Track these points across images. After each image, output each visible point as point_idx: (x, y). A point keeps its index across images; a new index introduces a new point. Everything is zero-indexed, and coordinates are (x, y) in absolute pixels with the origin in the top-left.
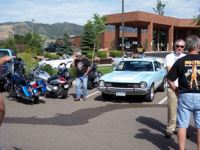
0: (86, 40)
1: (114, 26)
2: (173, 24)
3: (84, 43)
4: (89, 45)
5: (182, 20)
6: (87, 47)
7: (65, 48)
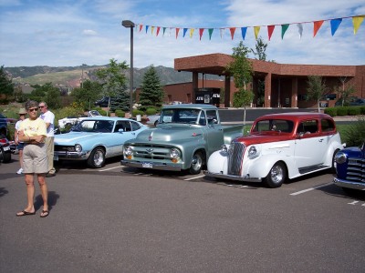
0: (146, 91)
1: (191, 73)
2: (271, 71)
3: (143, 95)
4: (150, 98)
5: (284, 65)
6: (147, 101)
7: (121, 101)
